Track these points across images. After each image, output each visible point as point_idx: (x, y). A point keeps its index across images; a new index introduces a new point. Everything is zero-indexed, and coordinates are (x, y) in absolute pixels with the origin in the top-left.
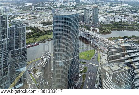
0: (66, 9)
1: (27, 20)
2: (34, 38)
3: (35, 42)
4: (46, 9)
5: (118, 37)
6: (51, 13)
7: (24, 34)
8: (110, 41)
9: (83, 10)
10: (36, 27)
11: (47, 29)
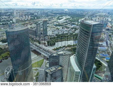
8: (54, 51)
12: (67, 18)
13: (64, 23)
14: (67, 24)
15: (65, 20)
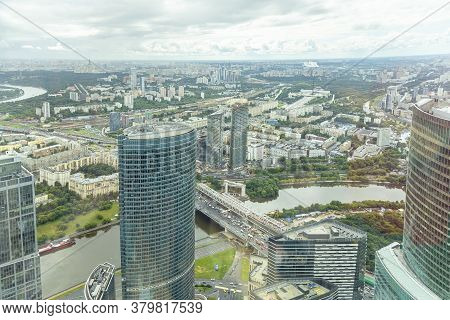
0: (155, 116)
1: (31, 156)
2: (58, 222)
3: (61, 237)
4: (91, 112)
5: (296, 208)
6: (108, 129)
7: (31, 210)
8: (275, 222)
9: (205, 119)
10: (63, 184)
11: (98, 191)
12: (317, 95)
13: (307, 115)
14: (319, 121)
15: (310, 103)
